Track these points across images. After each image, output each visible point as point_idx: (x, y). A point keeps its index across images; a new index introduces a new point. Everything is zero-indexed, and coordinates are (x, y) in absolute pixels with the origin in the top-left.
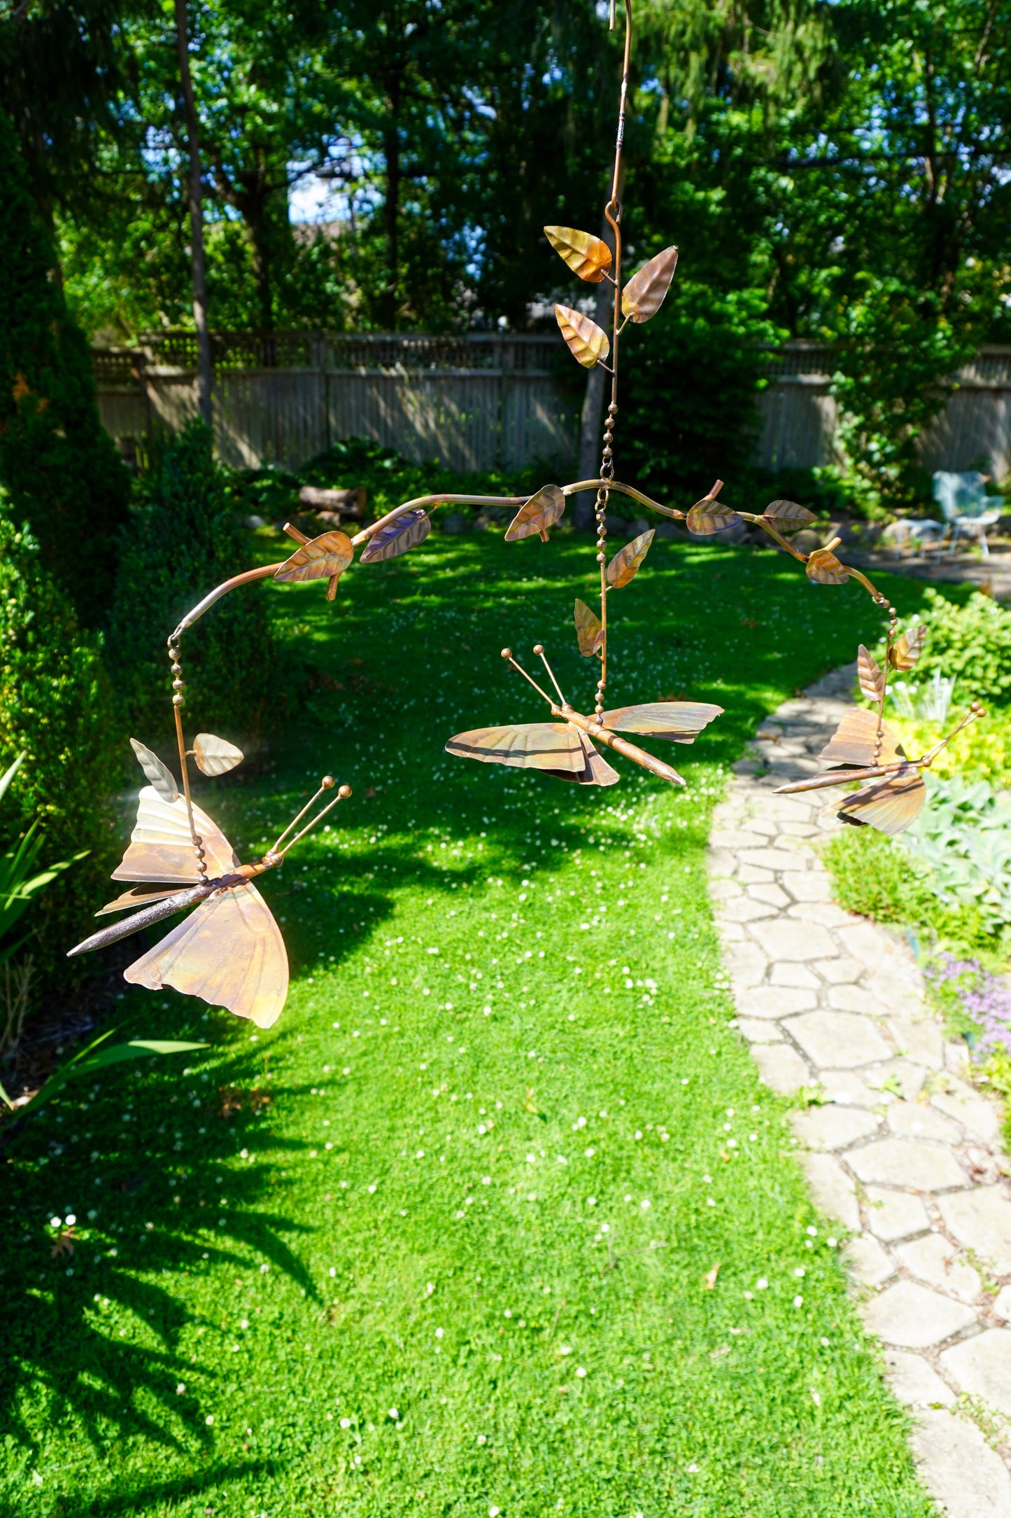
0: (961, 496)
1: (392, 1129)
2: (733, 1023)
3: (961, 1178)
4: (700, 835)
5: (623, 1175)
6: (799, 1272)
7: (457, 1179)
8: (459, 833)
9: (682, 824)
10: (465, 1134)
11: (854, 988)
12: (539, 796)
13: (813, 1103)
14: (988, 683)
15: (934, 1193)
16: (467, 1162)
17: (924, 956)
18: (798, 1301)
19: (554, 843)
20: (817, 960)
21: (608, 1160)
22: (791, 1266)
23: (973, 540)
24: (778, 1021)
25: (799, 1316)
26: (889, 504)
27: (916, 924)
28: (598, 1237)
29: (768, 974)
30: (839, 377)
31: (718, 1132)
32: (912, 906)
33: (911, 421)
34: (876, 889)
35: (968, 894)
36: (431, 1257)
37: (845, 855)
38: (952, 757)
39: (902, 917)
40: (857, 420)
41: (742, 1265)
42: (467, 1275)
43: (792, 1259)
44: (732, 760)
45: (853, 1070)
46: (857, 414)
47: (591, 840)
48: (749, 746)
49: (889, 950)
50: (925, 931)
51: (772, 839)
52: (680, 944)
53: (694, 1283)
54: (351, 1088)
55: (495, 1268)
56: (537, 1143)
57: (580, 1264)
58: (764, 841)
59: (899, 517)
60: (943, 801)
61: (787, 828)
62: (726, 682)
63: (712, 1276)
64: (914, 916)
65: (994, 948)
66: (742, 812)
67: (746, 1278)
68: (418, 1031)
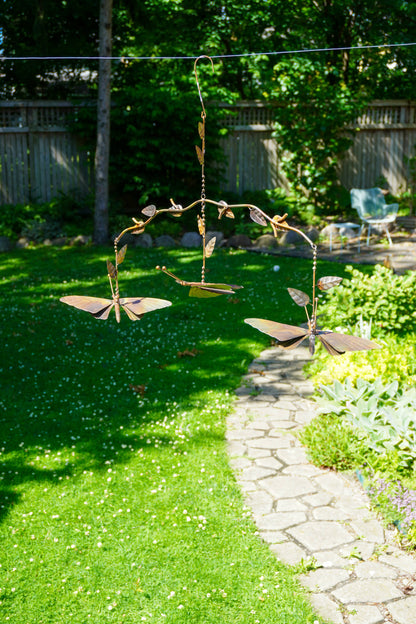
0: (368, 204)
1: (51, 616)
2: (256, 534)
3: (400, 594)
4: (218, 432)
5: (202, 618)
8: (55, 447)
9: (206, 427)
10: (99, 613)
11: (328, 509)
12: (107, 420)
13: (310, 569)
14: (392, 322)
15: (384, 603)
17: (367, 481)
19: (124, 446)
20: (303, 495)
21: (192, 612)
23: (382, 235)
24: (284, 530)
26: (319, 212)
27: (361, 466)
29: (274, 506)
30: (277, 126)
31: (256, 588)
32: (358, 455)
33: (330, 155)
34: (335, 450)
35: (390, 445)
38: (376, 371)
39: (353, 465)
40: (293, 156)
44: (234, 388)
45: (332, 550)
46: (293, 151)
47: (149, 442)
48: (245, 377)
49: (347, 485)
50: (367, 469)
51: (267, 432)
52: (217, 494)
54: (19, 598)
56: (146, 610)
58: (262, 433)
59: (330, 222)
60: (371, 394)
61: (276, 425)
62: (223, 339)
64: (359, 462)
65: (409, 475)
66: (245, 418)
68: (55, 563)
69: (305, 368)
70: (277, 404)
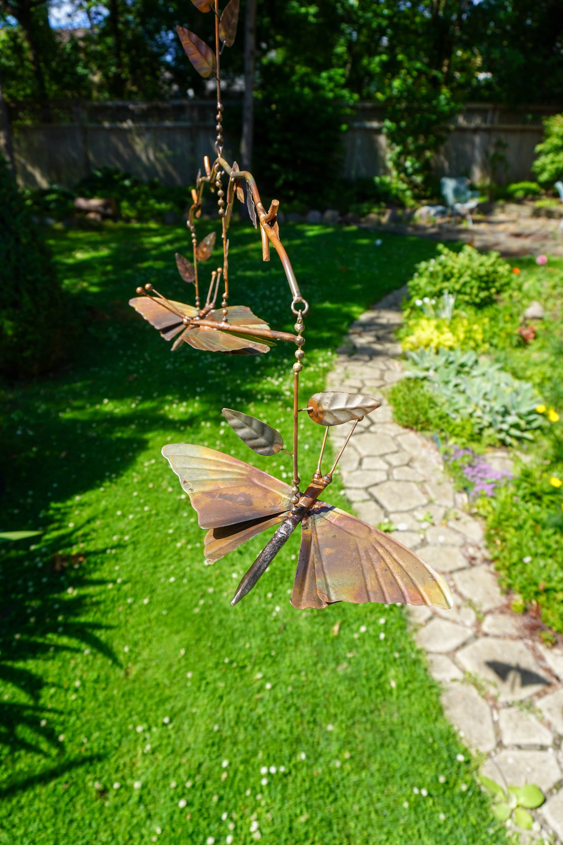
0: (457, 192)
1: (155, 567)
2: (342, 492)
3: (464, 563)
5: (286, 579)
6: (382, 621)
7: (194, 591)
8: (183, 398)
9: (310, 384)
10: (197, 566)
11: (406, 469)
12: (228, 374)
14: (473, 297)
15: (451, 572)
16: (199, 581)
17: (443, 448)
18: (382, 636)
19: (238, 400)
20: (386, 454)
21: (278, 572)
22: (378, 618)
23: (463, 217)
24: (366, 489)
25: (383, 643)
26: (417, 198)
27: (438, 430)
28: (274, 614)
29: (360, 463)
30: (388, 123)
32: (436, 421)
33: (429, 148)
34: (416, 413)
35: (465, 412)
36: (183, 635)
37: (399, 396)
38: (454, 339)
39: (431, 427)
40: (398, 149)
41: (352, 620)
42: (203, 643)
43: (378, 615)
44: (336, 347)
45: (408, 511)
46: (398, 144)
47: (259, 397)
48: (345, 339)
49: (424, 446)
50: (443, 434)
51: (359, 390)
52: (312, 451)
53: (326, 633)
54: (130, 548)
55: (219, 637)
56: (238, 567)
57: (265, 629)
59: (423, 205)
60: (451, 363)
61: (368, 383)
62: (332, 302)
63: (336, 628)
64: (437, 426)
65: (479, 441)
66: (342, 376)
67: (354, 627)
68: (166, 512)
69: (396, 332)
70: (370, 364)
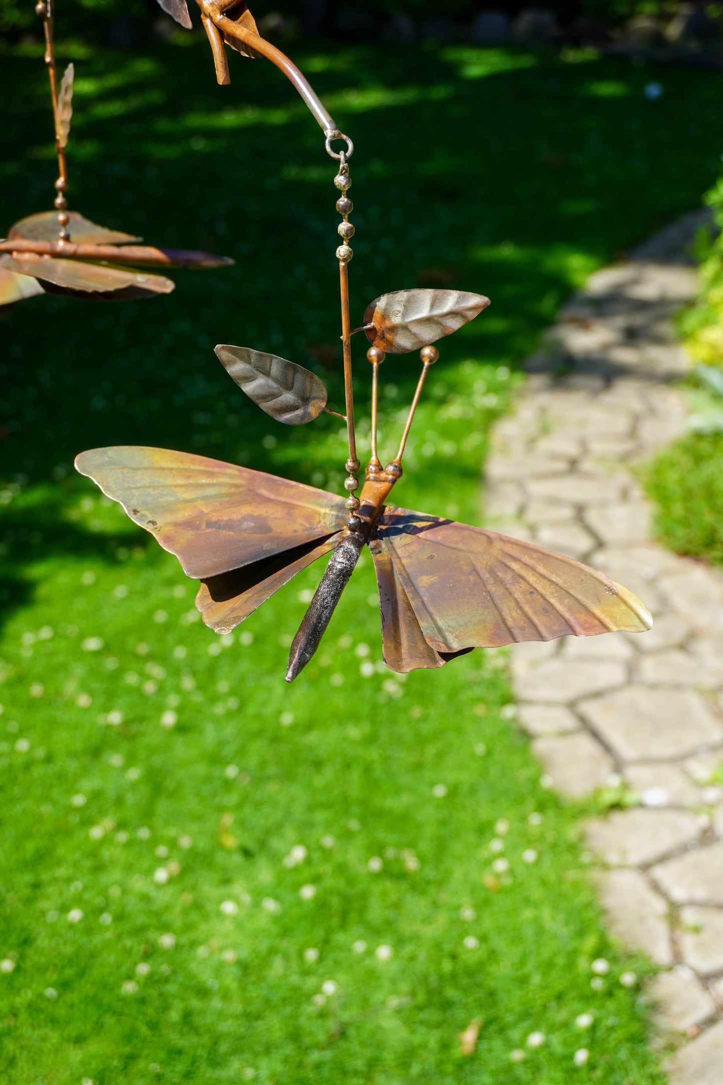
1: (37, 886)
2: (509, 712)
4: (469, 461)
5: (353, 917)
6: (584, 1021)
7: (128, 942)
10: (138, 884)
11: (677, 658)
13: (617, 807)
16: (141, 920)
18: (581, 1056)
21: (335, 901)
22: (575, 1014)
24: (572, 705)
25: (584, 1074)
28: (319, 1000)
31: (484, 854)
34: (710, 519)
36: (95, 1047)
37: (672, 477)
41: (509, 1018)
42: (141, 1064)
43: (576, 1005)
44: (523, 356)
45: (672, 760)
48: (546, 336)
53: (445, 1046)
55: (180, 1052)
56: (239, 888)
57: (295, 1036)
58: (561, 466)
61: (597, 447)
62: (518, 245)
63: (469, 1036)
66: (533, 429)
67: (515, 1034)
68: (73, 754)
69: (677, 318)
70: (609, 398)
